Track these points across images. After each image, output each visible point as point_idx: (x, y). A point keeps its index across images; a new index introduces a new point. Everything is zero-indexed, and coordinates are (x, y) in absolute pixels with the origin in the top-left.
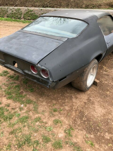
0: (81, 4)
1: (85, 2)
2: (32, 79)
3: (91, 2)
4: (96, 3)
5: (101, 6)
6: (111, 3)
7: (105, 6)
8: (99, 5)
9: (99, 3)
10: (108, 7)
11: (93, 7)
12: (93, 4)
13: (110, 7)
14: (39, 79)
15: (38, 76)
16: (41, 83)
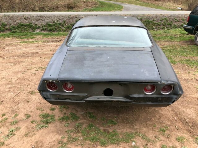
0: (32, 6)
1: (36, 4)
2: (143, 102)
3: (44, 4)
4: (52, 5)
5: (59, 8)
6: (70, 4)
7: (63, 8)
8: (56, 7)
9: (55, 5)
10: (67, 9)
11: (50, 9)
12: (49, 7)
13: (69, 9)
14: (157, 98)
15: (155, 95)
16: (160, 102)
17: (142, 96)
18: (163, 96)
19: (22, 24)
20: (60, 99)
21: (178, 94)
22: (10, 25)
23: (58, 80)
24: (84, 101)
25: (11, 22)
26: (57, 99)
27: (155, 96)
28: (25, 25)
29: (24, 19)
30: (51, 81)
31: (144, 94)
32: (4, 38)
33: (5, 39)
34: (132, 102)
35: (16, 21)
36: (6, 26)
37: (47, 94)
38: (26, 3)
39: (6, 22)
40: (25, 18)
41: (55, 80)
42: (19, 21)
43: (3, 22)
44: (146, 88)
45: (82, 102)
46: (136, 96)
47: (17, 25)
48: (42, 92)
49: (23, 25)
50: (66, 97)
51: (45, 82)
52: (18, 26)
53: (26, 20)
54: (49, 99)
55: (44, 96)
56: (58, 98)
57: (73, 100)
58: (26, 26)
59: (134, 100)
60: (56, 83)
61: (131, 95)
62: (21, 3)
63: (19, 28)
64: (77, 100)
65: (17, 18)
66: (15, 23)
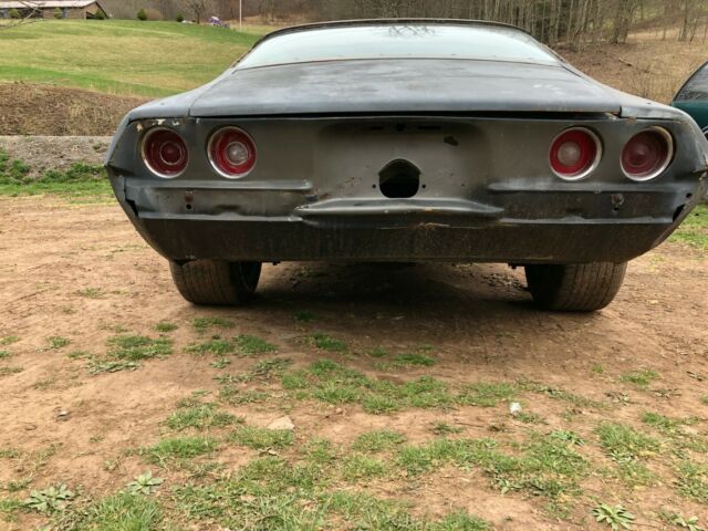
14: (607, 196)
15: (599, 184)
16: (619, 217)
17: (542, 185)
18: (633, 188)
19: (84, 164)
20: (194, 213)
21: (698, 169)
22: (43, 168)
23: (192, 114)
24: (300, 215)
25: (48, 159)
26: (182, 212)
27: (597, 186)
28: (93, 170)
29: (94, 152)
30: (160, 122)
31: (549, 179)
32: (15, 196)
33: (16, 198)
34: (500, 215)
35: (65, 158)
36: (28, 171)
37: (142, 190)
38: (107, 118)
39: (30, 158)
40: (96, 148)
41: (179, 118)
42: (76, 157)
43: (18, 159)
44: (559, 156)
45: (289, 219)
46: (516, 185)
47: (66, 170)
48: (121, 179)
49: (86, 170)
50: (223, 200)
51: (139, 127)
52: (72, 172)
53: (98, 154)
54: (151, 210)
55: (130, 198)
56: (189, 207)
57: (250, 214)
58: (98, 172)
59: (511, 208)
60: (183, 128)
61: (497, 181)
62: (90, 117)
63: (73, 178)
64: (266, 215)
65: (71, 146)
66: (62, 163)
